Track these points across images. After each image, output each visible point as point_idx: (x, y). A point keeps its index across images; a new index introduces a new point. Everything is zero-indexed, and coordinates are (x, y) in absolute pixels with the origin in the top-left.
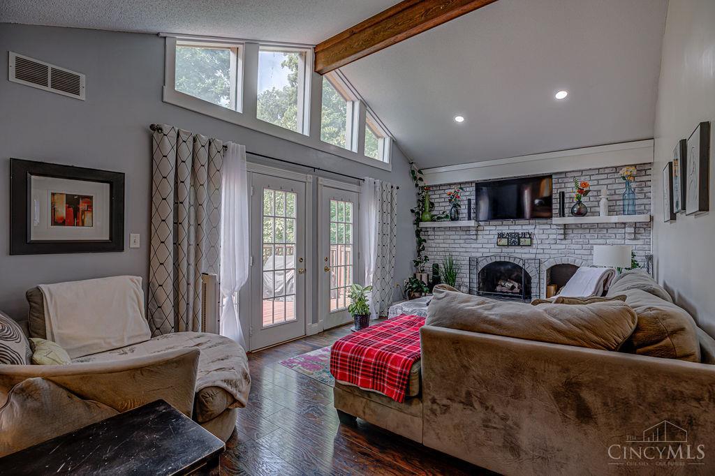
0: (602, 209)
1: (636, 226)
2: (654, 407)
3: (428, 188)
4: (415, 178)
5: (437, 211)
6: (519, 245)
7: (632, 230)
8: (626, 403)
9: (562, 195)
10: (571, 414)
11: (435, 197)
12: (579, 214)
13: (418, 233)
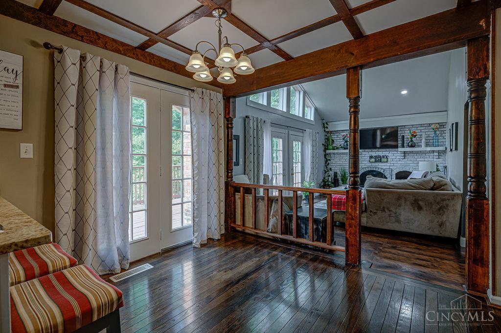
0: (423, 144)
1: (439, 152)
2: (438, 203)
3: (331, 132)
4: (324, 127)
5: (336, 144)
6: (381, 162)
7: (437, 154)
8: (431, 203)
9: (403, 137)
10: (416, 208)
11: (334, 137)
12: (412, 146)
13: (325, 156)
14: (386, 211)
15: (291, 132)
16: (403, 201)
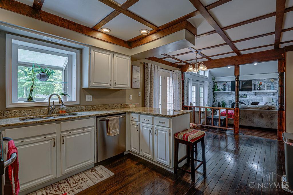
0: (265, 88)
1: (274, 93)
2: (270, 115)
3: (217, 82)
4: (213, 80)
5: (220, 88)
6: (243, 97)
7: (273, 94)
8: (268, 115)
9: (255, 85)
10: (261, 117)
11: (218, 85)
12: (259, 90)
13: (213, 94)
14: (248, 118)
15: (199, 83)
16: (255, 114)
